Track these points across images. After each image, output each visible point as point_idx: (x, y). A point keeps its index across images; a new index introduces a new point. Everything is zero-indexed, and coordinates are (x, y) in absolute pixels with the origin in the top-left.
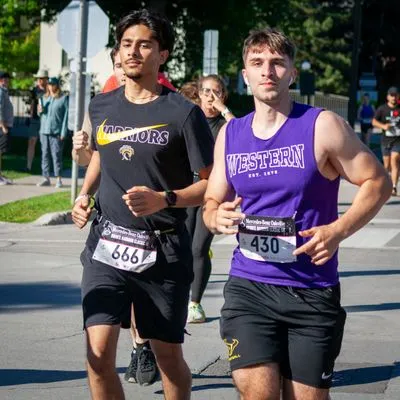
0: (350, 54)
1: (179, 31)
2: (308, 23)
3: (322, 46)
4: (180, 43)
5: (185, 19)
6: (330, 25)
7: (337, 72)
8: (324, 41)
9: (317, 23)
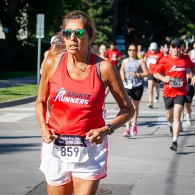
0: (111, 26)
1: (24, 14)
2: (90, 11)
3: (97, 22)
4: (25, 21)
5: (27, 8)
6: (101, 12)
7: (105, 36)
8: (98, 20)
9: (95, 11)
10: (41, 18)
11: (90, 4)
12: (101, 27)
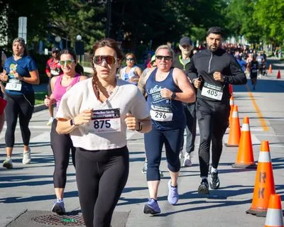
10: (23, 22)
11: (80, 6)
12: (93, 31)
